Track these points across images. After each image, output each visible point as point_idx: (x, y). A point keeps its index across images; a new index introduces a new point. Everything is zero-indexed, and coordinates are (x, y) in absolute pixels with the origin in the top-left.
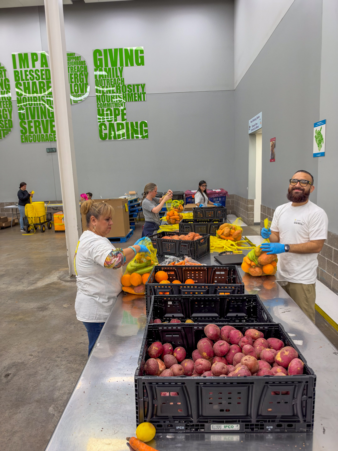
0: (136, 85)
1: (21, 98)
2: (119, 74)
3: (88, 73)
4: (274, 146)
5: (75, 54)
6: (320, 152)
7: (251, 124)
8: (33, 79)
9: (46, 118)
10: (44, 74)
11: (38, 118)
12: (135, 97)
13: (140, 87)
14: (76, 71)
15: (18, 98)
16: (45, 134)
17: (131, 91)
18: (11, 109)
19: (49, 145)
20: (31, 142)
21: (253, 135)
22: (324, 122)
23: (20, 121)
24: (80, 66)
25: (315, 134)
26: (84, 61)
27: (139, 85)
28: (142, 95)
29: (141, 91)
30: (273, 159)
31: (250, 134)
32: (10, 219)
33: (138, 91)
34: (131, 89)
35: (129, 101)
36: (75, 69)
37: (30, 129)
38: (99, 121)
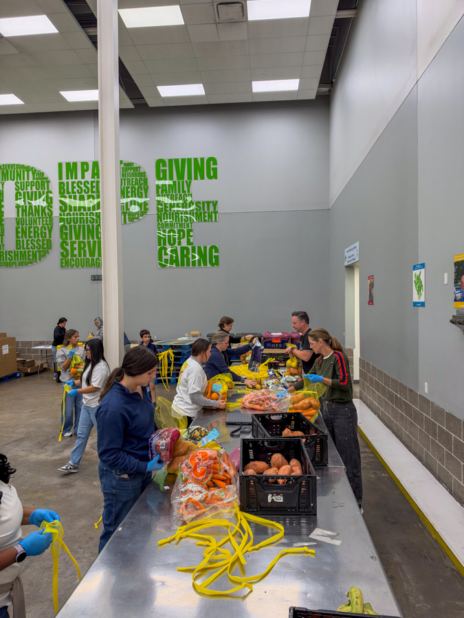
0: (206, 202)
1: (64, 214)
2: (186, 189)
3: (148, 187)
4: (372, 286)
5: (133, 163)
6: (420, 301)
7: (347, 255)
8: (81, 192)
9: (93, 238)
10: (94, 187)
11: (84, 238)
12: (205, 216)
13: (211, 204)
14: (134, 184)
15: (60, 214)
16: (90, 258)
17: (200, 210)
18: (52, 227)
19: (94, 272)
20: (72, 267)
21: (350, 268)
22: (423, 266)
23: (61, 241)
24: (138, 178)
25: (414, 279)
26: (145, 173)
27: (210, 202)
28: (213, 215)
29: (212, 209)
30: (371, 302)
31: (346, 266)
32: (38, 363)
33: (208, 209)
34: (200, 207)
36: (133, 182)
37: (72, 252)
38: (160, 244)
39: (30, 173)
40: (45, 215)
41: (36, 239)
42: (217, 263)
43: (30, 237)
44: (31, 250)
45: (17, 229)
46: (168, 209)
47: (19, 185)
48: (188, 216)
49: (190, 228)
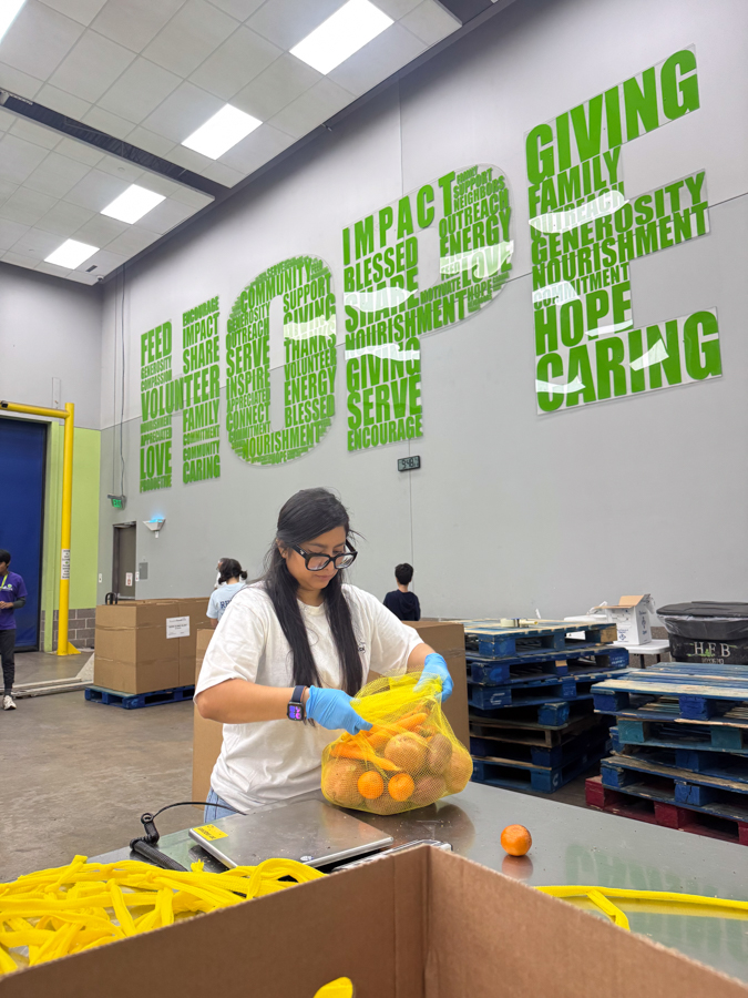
0: (668, 189)
1: (353, 335)
2: (605, 174)
3: (509, 211)
5: (476, 168)
8: (381, 277)
9: (401, 375)
10: (402, 256)
11: (386, 379)
12: (665, 231)
13: (683, 189)
14: (479, 215)
15: (347, 336)
16: (397, 421)
17: (650, 216)
18: (335, 369)
19: (405, 450)
20: (367, 446)
23: (348, 394)
24: (488, 198)
26: (502, 178)
27: (680, 184)
28: (693, 218)
29: (686, 201)
33: (675, 206)
34: (649, 212)
35: (640, 255)
36: (476, 212)
37: (367, 413)
38: (540, 349)
39: (304, 269)
40: (325, 347)
41: (311, 400)
42: (715, 366)
43: (304, 398)
44: (305, 423)
45: (287, 385)
46: (560, 248)
47: (289, 300)
48: (615, 248)
49: (622, 280)
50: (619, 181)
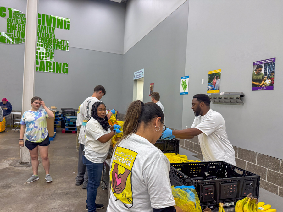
0: (63, 40)
2: (51, 31)
4: (152, 88)
5: (20, 12)
12: (61, 47)
13: (65, 42)
14: (20, 23)
17: (59, 43)
24: (23, 21)
28: (66, 47)
33: (64, 44)
35: (56, 49)
42: (67, 72)
48: (52, 46)
49: (53, 52)
50: (54, 34)
